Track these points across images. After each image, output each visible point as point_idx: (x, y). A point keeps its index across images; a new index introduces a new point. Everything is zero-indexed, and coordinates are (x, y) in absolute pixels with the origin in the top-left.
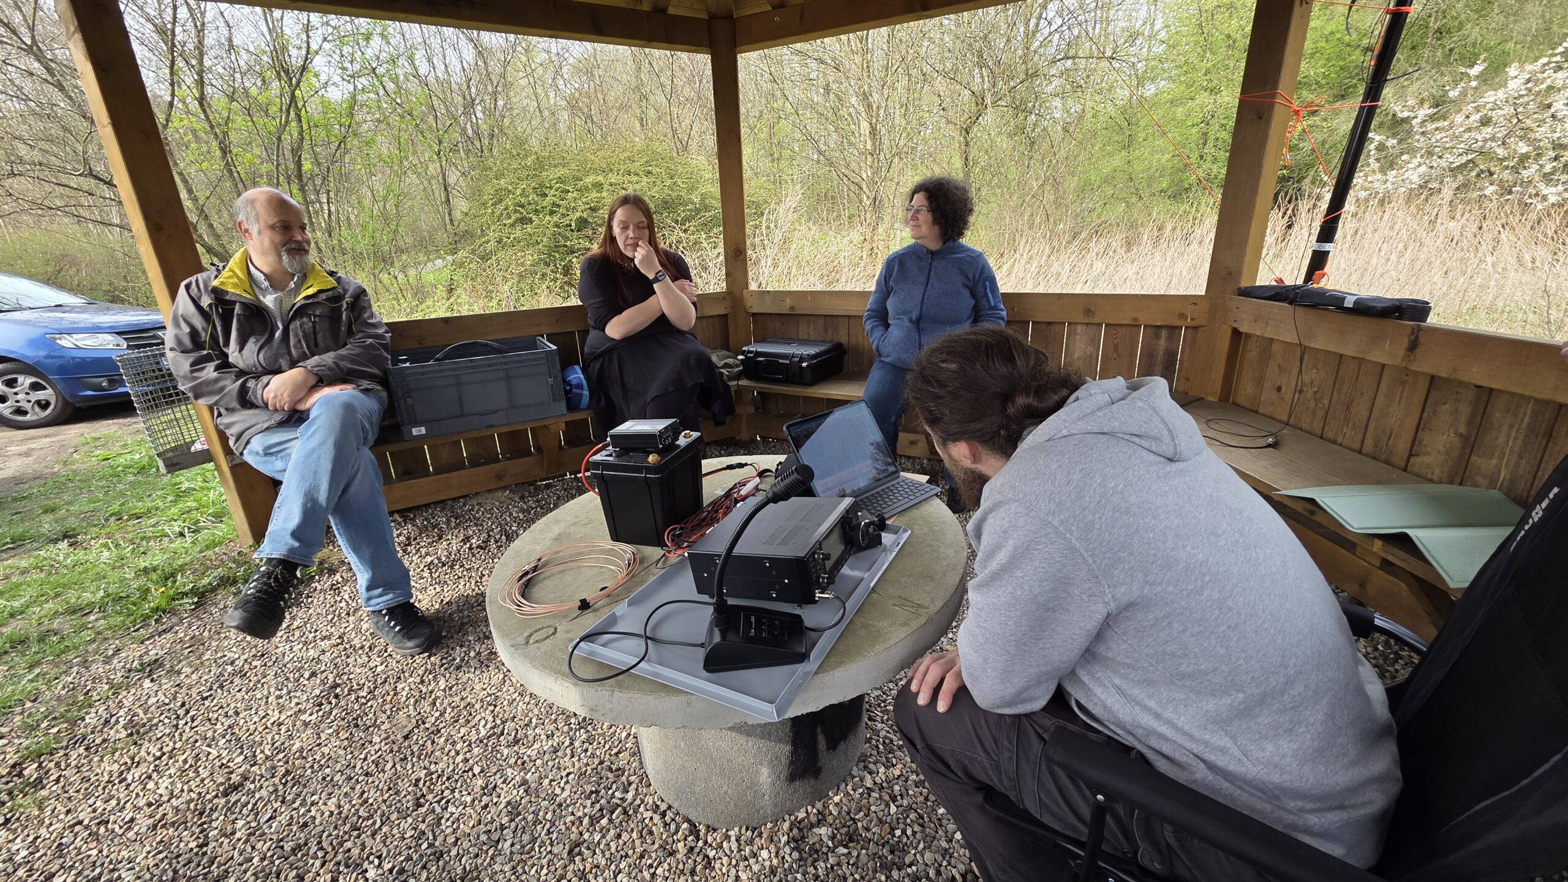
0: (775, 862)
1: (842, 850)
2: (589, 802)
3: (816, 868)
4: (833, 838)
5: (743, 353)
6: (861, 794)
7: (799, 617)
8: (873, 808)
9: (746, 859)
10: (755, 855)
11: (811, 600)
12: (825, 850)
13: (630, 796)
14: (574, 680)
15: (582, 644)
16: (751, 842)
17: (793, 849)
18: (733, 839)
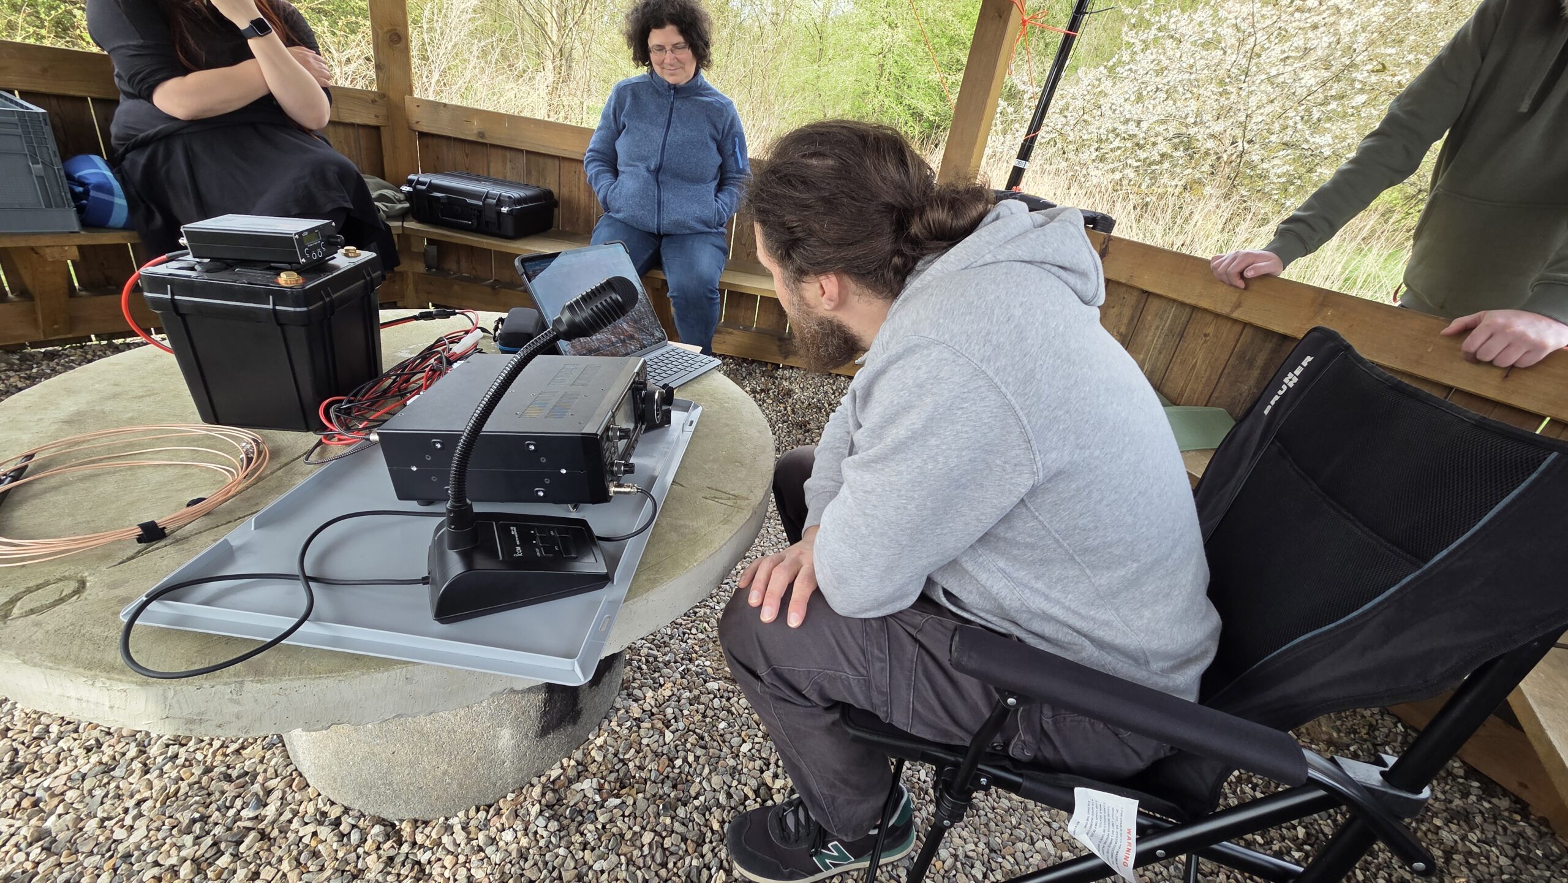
0: (524, 842)
1: (613, 802)
2: (188, 840)
3: (582, 834)
4: (600, 790)
5: (410, 183)
6: (630, 728)
7: (583, 523)
8: (645, 741)
9: (481, 849)
10: (493, 841)
11: (602, 497)
12: (591, 807)
13: (270, 811)
14: (139, 677)
15: (154, 606)
16: (486, 824)
17: (549, 819)
18: (457, 828)
